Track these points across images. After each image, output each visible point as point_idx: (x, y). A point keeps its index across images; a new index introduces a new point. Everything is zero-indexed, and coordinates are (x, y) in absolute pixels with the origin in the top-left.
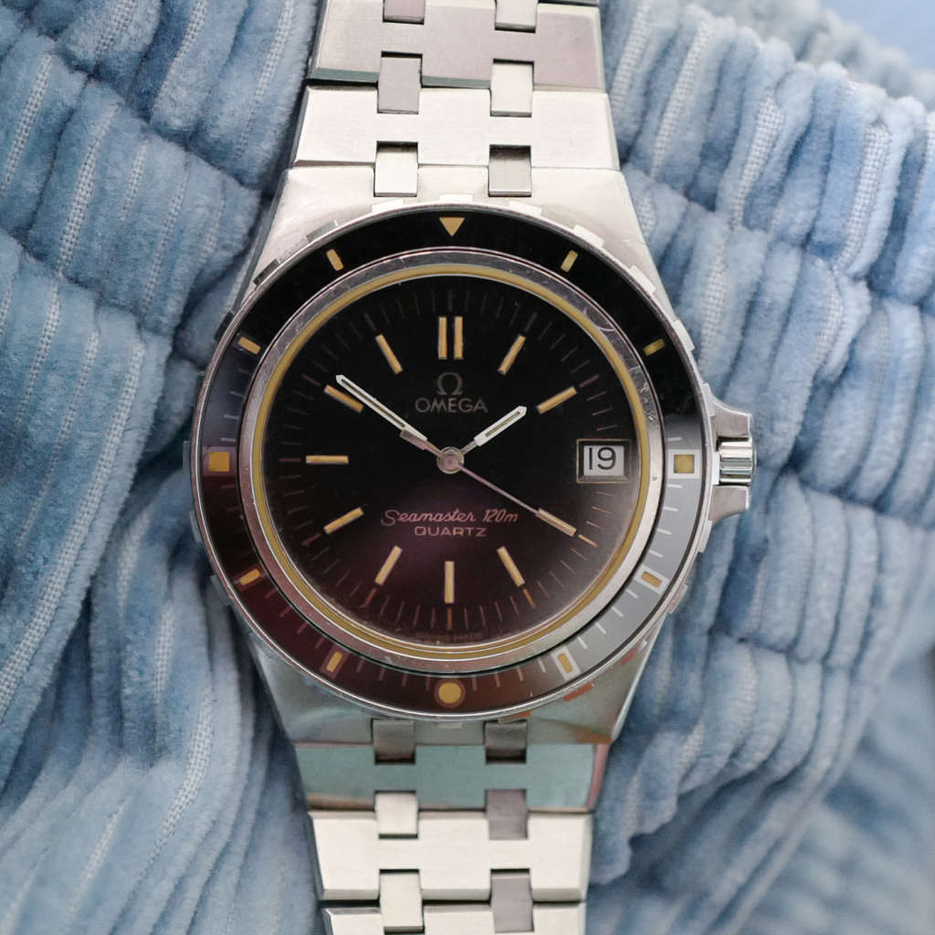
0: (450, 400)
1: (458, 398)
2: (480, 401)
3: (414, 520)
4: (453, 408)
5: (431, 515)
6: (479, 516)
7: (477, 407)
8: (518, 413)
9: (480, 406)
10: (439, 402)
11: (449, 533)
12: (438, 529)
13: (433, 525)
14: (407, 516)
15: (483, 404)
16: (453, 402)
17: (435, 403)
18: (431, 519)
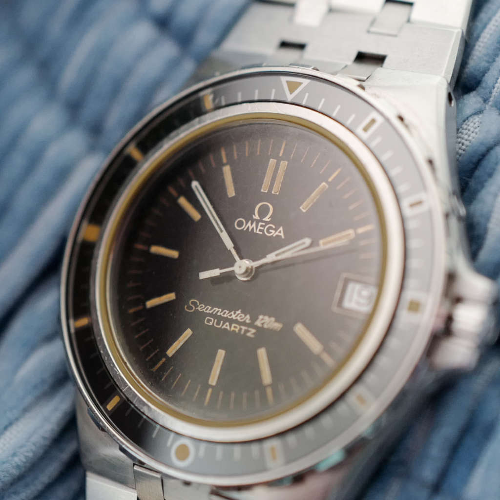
0: (260, 224)
1: (267, 223)
2: (281, 229)
3: (208, 311)
4: (260, 230)
5: (220, 310)
6: (254, 319)
7: (277, 233)
8: (304, 243)
9: (280, 232)
10: (252, 224)
11: (228, 328)
12: (222, 322)
13: (219, 319)
14: (204, 306)
15: (282, 232)
16: (262, 226)
17: (249, 224)
18: (219, 314)
